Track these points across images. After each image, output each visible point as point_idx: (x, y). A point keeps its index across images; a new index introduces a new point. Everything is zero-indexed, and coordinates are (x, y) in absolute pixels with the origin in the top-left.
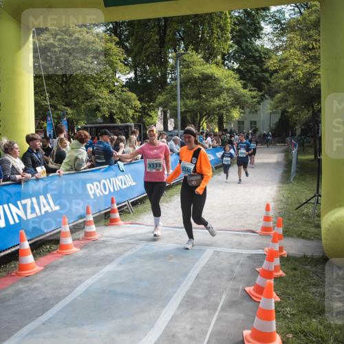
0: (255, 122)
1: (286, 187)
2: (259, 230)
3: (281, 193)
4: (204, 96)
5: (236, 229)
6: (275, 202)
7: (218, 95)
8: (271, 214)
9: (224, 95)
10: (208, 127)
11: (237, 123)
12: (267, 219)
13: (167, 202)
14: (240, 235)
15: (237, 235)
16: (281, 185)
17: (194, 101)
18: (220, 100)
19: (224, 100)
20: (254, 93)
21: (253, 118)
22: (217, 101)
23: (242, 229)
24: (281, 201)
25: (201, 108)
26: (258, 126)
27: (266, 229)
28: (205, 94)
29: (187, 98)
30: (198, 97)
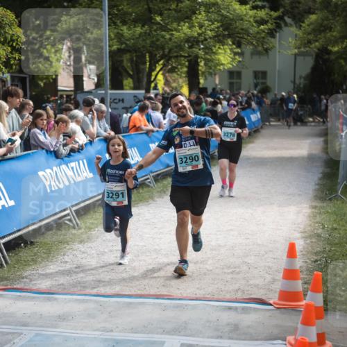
0: (264, 74)
1: (329, 207)
2: (274, 298)
3: (318, 219)
4: (158, 19)
5: (228, 296)
6: (305, 238)
7: (187, 16)
8: (299, 263)
9: (201, 17)
10: (167, 83)
11: (226, 75)
12: (290, 274)
13: (81, 242)
14: (236, 309)
15: (230, 308)
16: (319, 204)
17: (139, 30)
18: (191, 27)
19: (201, 26)
20: (262, 14)
21: (260, 64)
22: (185, 30)
23: (239, 295)
24: (319, 236)
25: (152, 42)
26: (269, 83)
27: (289, 297)
28: (161, 14)
29: (124, 23)
30: (145, 19)
